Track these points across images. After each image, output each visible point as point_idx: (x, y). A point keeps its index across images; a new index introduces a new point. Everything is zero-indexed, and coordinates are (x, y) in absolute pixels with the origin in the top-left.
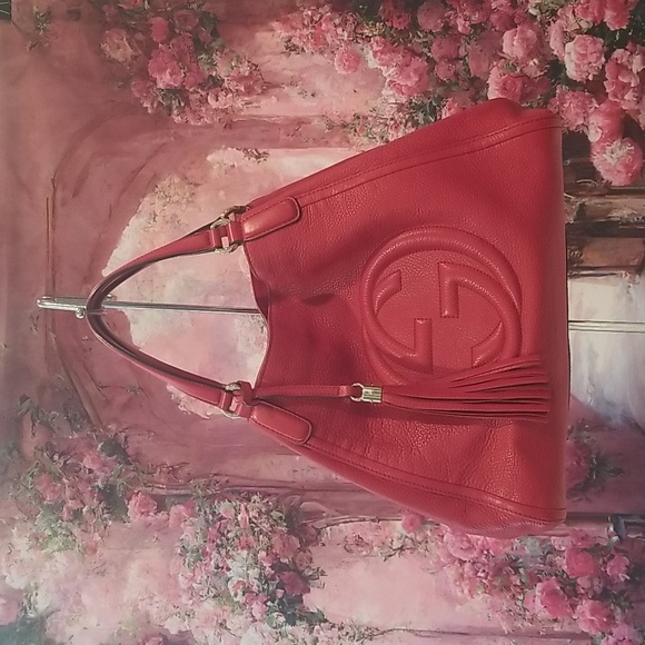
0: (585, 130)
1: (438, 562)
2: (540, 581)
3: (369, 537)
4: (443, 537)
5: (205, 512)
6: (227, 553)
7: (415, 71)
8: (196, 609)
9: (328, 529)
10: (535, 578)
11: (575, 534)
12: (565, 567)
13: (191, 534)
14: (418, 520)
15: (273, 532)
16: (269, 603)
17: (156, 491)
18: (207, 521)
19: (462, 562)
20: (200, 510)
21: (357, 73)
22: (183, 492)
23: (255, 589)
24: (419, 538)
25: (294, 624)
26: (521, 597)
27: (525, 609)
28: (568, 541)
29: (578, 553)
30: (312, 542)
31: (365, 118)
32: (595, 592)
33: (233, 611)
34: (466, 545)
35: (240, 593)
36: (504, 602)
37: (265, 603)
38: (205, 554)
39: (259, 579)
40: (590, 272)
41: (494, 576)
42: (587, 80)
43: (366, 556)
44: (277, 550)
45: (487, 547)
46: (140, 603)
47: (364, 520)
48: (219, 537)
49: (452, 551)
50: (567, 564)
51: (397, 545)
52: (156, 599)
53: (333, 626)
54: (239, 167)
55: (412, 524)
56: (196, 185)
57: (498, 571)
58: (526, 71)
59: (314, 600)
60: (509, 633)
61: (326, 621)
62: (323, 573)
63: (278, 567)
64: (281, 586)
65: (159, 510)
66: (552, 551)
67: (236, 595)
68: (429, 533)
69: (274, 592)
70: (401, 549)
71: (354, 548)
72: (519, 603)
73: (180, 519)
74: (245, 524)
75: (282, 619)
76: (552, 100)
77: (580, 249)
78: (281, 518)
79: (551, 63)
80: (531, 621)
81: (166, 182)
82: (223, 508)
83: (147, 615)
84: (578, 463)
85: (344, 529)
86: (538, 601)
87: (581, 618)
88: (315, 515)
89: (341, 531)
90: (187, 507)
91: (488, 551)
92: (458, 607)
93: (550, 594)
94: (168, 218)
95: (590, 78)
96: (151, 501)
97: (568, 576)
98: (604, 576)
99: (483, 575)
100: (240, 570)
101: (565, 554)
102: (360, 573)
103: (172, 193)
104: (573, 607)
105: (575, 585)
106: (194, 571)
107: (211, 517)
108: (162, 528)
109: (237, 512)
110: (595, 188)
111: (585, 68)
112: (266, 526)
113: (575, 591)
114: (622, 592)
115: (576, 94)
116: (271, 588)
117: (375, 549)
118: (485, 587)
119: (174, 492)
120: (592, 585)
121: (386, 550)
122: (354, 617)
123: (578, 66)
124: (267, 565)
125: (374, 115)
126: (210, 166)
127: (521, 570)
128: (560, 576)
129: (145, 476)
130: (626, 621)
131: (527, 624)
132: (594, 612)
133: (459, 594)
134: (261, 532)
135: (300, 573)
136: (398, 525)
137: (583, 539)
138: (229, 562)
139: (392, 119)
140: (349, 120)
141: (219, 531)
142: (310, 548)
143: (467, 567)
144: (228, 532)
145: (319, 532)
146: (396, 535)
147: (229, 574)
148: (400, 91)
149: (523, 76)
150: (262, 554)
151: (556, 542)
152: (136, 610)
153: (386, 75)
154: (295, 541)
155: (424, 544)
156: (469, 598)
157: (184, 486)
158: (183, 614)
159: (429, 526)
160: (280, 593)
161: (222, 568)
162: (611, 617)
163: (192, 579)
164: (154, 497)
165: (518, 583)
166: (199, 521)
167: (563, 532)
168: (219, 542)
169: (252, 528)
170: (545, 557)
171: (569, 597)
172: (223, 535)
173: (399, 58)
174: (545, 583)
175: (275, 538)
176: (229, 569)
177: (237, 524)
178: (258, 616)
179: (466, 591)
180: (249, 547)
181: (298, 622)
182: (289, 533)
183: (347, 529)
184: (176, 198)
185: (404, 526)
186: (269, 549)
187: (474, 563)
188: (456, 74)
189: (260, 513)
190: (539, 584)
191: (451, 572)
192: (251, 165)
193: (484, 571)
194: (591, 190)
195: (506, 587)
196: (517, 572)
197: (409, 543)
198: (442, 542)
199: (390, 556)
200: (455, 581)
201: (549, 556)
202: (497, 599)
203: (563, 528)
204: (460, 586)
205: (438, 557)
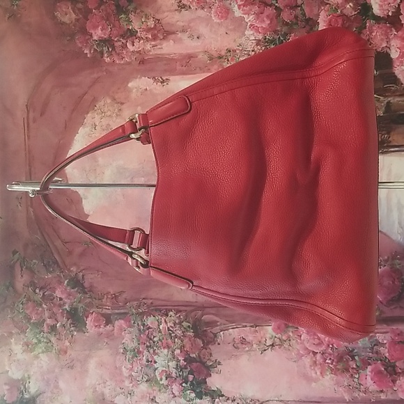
0: (388, 50)
1: (298, 354)
2: (370, 364)
3: (250, 338)
4: (301, 336)
5: (138, 324)
6: (154, 351)
7: (268, 17)
8: (135, 390)
9: (221, 333)
10: (366, 363)
11: (393, 331)
12: (387, 354)
13: (129, 339)
14: (283, 325)
15: (184, 336)
16: (184, 385)
17: (104, 311)
18: (139, 330)
19: (315, 353)
20: (134, 323)
21: (228, 21)
22: (122, 311)
23: (174, 375)
24: (284, 338)
25: (201, 398)
26: (357, 376)
27: (360, 384)
28: (388, 336)
29: (395, 344)
30: (211, 342)
31: (234, 51)
33: (160, 390)
34: (317, 341)
35: (164, 378)
36: (345, 380)
37: (181, 384)
38: (139, 352)
39: (177, 369)
40: (396, 149)
41: (337, 362)
42: (388, 16)
43: (248, 351)
44: (187, 348)
45: (332, 343)
46: (98, 386)
47: (246, 327)
48: (148, 341)
49: (307, 346)
50: (388, 352)
51: (269, 342)
52: (108, 383)
53: (228, 399)
54: (150, 90)
55: (279, 328)
56: (122, 104)
57: (340, 359)
58: (345, 11)
59: (214, 382)
60: (349, 400)
61: (223, 396)
62: (219, 363)
63: (189, 360)
64: (191, 373)
65: (107, 324)
66: (377, 343)
67: (161, 379)
68: (291, 334)
69: (187, 377)
70: (272, 345)
71: (240, 345)
72: (356, 380)
73: (121, 329)
74: (165, 332)
75: (193, 395)
76: (364, 31)
77: (388, 133)
78: (189, 327)
79: (362, 5)
80: (365, 392)
81: (102, 103)
82: (150, 321)
83: (103, 394)
84: (393, 282)
85: (232, 333)
86: (369, 378)
87: (400, 390)
88: (212, 324)
89: (230, 334)
90: (126, 321)
91: (332, 345)
92: (314, 384)
93: (377, 373)
94: (104, 127)
95: (390, 14)
96: (101, 318)
97: (389, 361)
99: (329, 362)
100: (163, 363)
101: (387, 345)
102: (244, 362)
103: (106, 109)
104: (394, 381)
105: (394, 367)
106: (132, 364)
107: (142, 327)
108: (110, 336)
109: (160, 323)
110: (397, 90)
111: (386, 7)
112: (179, 333)
113: (395, 371)
115: (380, 26)
116: (185, 374)
117: (255, 346)
118: (332, 370)
119: (117, 311)
121: (262, 346)
122: (242, 393)
123: (381, 6)
124: (181, 358)
125: (241, 49)
126: (130, 91)
127: (356, 358)
128: (384, 361)
129: (97, 301)
131: (361, 394)
133: (314, 375)
134: (176, 337)
135: (203, 364)
136: (270, 329)
137: (398, 334)
138: (155, 357)
139: (253, 51)
140: (223, 53)
141: (148, 337)
142: (210, 346)
143: (318, 356)
144: (154, 337)
145: (215, 335)
146: (268, 336)
147: (156, 366)
148: (257, 31)
149: (343, 15)
150: (178, 351)
151: (380, 337)
152: (95, 391)
153: (247, 21)
154: (199, 342)
155: (288, 342)
156: (321, 378)
157: (123, 307)
158: (126, 393)
159: (291, 329)
160: (191, 377)
161: (151, 362)
163: (132, 369)
164: (103, 315)
165: (354, 366)
166: (134, 330)
167: (385, 330)
168: (149, 344)
169: (170, 334)
170: (373, 348)
171: (391, 375)
172: (151, 339)
173: (256, 8)
174: (373, 366)
175: (186, 340)
176: (155, 362)
177: (160, 332)
178: (177, 394)
179: (318, 373)
180: (168, 347)
181: (204, 397)
182: (195, 336)
183: (235, 333)
184: (109, 113)
185: (274, 330)
186: (182, 348)
187: (323, 354)
188: (296, 17)
189: (175, 324)
190: (369, 367)
191: (307, 361)
192: (158, 88)
193: (330, 359)
194: (394, 92)
195: (346, 370)
196: (353, 359)
197: (278, 341)
198: (301, 340)
199: (265, 350)
200: (311, 366)
201: (375, 347)
202: (340, 378)
203: (384, 327)
204: (314, 369)
205: (298, 350)
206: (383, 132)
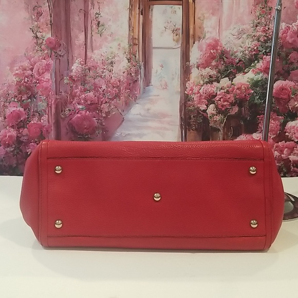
0: (259, 132)
1: (31, 57)
2: (25, 110)
3: (42, 19)
4: (44, 59)
7: (294, 41)
10: (26, 107)
11: (50, 127)
12: (32, 122)
14: (52, 46)
19: (32, 69)
21: (295, 8)
24: (43, 47)
26: (16, 100)
27: (10, 102)
28: (46, 123)
29: (40, 129)
31: (270, 14)
32: (20, 137)
34: (41, 71)
36: (13, 92)
40: (184, 135)
41: (26, 86)
42: (286, 132)
43: (32, 18)
47: (51, 17)
50: (34, 123)
51: (39, 35)
55: (50, 43)
57: (29, 88)
58: (292, 101)
66: (40, 116)
68: (46, 52)
70: (37, 37)
71: (36, 11)
72: (13, 99)
76: (275, 114)
77: (196, 129)
79: (296, 113)
80: (4, 106)
84: (85, 128)
85: (46, 5)
86: (15, 109)
87: (7, 131)
89: (44, 4)
91: (39, 83)
92: (8, 68)
93: (18, 115)
95: (287, 134)
97: (28, 124)
98: (29, 142)
99: (26, 80)
101: (39, 122)
102: (23, 15)
104: (13, 127)
105: (24, 127)
110: (228, 136)
111: (292, 131)
113: (21, 127)
114: (21, 151)
115: (278, 126)
117: (36, 23)
118: (20, 82)
120: (24, 136)
123: (294, 127)
125: (271, 19)
127: (29, 100)
128: (27, 120)
130: (7, 153)
131: (2, 103)
132: (10, 137)
133: (15, 68)
136: (49, 35)
137: (47, 131)
139: (269, 28)
140: (269, 4)
143: (30, 72)
146: (44, 34)
148: (284, 32)
149: (289, 99)
151: (45, 118)
153: (293, 24)
155: (40, 49)
156: (14, 73)
159: (49, 52)
162: (8, 146)
165: (23, 99)
167: (50, 121)
170: (37, 112)
171: (17, 125)
174: (24, 112)
179: (17, 72)
183: (45, 7)
185: (49, 39)
187: (32, 76)
188: (292, 63)
190: (23, 109)
191: (26, 64)
193: (28, 81)
194: (227, 134)
195: (20, 93)
196: (29, 98)
197: (40, 41)
198: (42, 59)
199: (33, 31)
200: (22, 66)
201: (38, 114)
202: (14, 88)
203: (52, 121)
204: (20, 68)
205: (33, 57)
206: (197, 126)
